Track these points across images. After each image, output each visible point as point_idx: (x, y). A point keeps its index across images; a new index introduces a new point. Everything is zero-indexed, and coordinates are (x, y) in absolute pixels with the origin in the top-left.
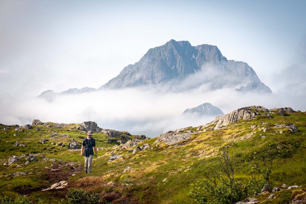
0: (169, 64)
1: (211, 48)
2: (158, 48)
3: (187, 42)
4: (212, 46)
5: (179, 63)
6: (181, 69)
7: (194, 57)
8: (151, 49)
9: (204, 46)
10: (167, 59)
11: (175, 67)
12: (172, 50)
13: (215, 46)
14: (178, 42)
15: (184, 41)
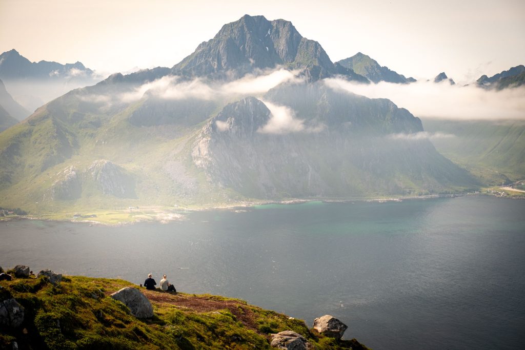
0: (238, 42)
1: (285, 24)
2: (232, 24)
3: (262, 16)
4: (287, 22)
5: (248, 43)
6: (249, 49)
7: (269, 33)
8: (225, 25)
9: (279, 21)
10: (236, 38)
11: (244, 46)
12: (242, 27)
13: (289, 22)
14: (253, 17)
15: (258, 16)
